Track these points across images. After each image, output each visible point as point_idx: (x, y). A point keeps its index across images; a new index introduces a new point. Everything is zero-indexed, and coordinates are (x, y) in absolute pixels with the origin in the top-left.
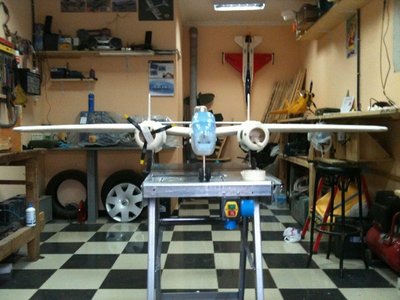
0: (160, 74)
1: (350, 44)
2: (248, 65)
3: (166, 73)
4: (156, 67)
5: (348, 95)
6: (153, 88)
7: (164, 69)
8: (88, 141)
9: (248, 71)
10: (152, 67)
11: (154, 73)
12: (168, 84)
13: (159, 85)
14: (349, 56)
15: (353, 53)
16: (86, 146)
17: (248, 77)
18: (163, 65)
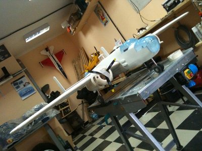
0: (22, 86)
1: (103, 19)
2: (56, 61)
3: (24, 83)
4: (17, 84)
5: (116, 41)
6: (22, 95)
7: (22, 82)
8: (8, 144)
9: (57, 64)
10: (15, 85)
11: (18, 87)
12: (29, 88)
13: (24, 92)
14: (105, 25)
15: (107, 22)
16: (9, 147)
17: (59, 66)
18: (20, 80)
